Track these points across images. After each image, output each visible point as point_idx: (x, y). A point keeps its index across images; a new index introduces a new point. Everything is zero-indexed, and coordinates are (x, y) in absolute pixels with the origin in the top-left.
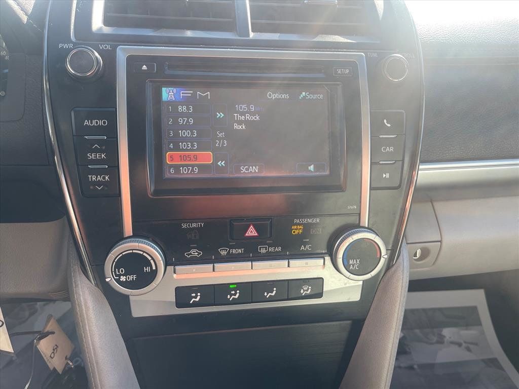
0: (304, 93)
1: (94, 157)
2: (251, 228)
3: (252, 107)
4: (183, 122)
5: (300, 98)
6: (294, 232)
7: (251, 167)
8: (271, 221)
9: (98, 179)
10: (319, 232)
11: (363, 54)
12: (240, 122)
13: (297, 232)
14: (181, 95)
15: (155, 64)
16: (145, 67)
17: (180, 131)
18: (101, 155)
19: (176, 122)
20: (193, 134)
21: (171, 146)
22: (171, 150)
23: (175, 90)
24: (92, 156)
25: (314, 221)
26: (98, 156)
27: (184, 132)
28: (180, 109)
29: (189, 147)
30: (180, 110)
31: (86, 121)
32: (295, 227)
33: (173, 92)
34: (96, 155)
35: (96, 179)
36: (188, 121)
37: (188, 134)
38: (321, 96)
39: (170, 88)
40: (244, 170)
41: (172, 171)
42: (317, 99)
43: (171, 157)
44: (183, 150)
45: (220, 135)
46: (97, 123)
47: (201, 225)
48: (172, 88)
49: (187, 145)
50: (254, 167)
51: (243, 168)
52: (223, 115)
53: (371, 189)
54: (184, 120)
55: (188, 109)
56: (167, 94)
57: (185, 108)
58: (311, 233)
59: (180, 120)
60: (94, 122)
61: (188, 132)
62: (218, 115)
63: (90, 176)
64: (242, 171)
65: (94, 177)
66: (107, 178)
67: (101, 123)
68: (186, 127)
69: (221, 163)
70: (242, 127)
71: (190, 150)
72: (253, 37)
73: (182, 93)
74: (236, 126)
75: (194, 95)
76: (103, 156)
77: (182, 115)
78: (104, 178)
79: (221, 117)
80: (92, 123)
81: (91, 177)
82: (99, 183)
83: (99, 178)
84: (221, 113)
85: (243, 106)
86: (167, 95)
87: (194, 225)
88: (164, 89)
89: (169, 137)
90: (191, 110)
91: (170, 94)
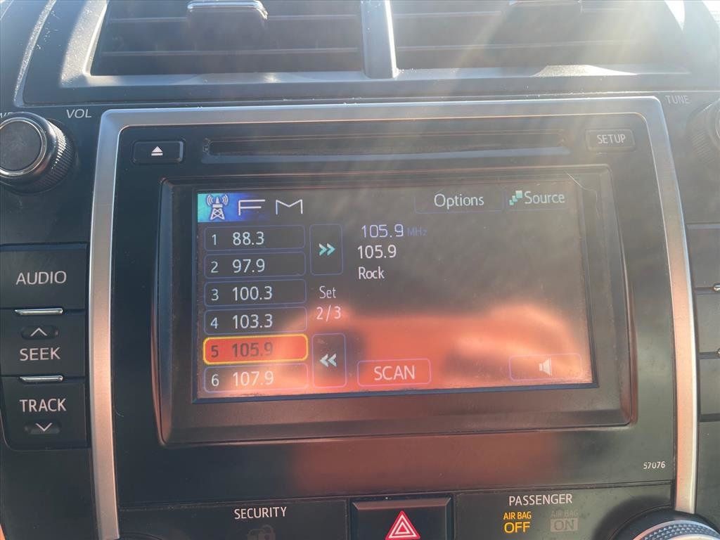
0: (519, 193)
1: (34, 357)
2: (402, 521)
3: (399, 228)
4: (243, 267)
5: (511, 204)
6: (509, 528)
7: (398, 367)
8: (452, 502)
9: (41, 407)
10: (572, 527)
11: (653, 97)
12: (371, 265)
13: (515, 528)
14: (240, 208)
15: (181, 143)
16: (157, 151)
17: (236, 289)
18: (49, 351)
19: (226, 268)
20: (263, 293)
21: (215, 323)
22: (213, 331)
23: (225, 198)
24: (29, 355)
25: (559, 501)
26: (42, 354)
27: (244, 292)
28: (235, 238)
29: (254, 324)
30: (237, 241)
31: (21, 274)
32: (512, 515)
33: (221, 203)
34: (39, 352)
35: (37, 407)
36: (253, 264)
37: (254, 295)
38: (561, 197)
39: (214, 195)
40: (382, 375)
41: (215, 382)
42: (551, 205)
43: (213, 348)
44: (240, 331)
45: (327, 294)
46: (44, 277)
47: (279, 511)
48: (220, 195)
49: (251, 319)
50: (406, 367)
51: (380, 371)
52: (332, 249)
53: (701, 418)
54: (244, 264)
55: (254, 238)
56: (208, 207)
57: (247, 236)
58: (553, 530)
59: (237, 266)
60: (38, 277)
61: (254, 291)
62: (321, 249)
63: (24, 401)
64: (378, 376)
65: (33, 403)
66: (60, 404)
67: (52, 277)
68: (247, 279)
69: (327, 360)
70: (376, 275)
71: (258, 331)
72: (398, 77)
73: (243, 204)
74: (362, 273)
75: (269, 206)
76: (53, 353)
77: (243, 252)
78: (54, 405)
79: (329, 253)
80: (32, 280)
81: (27, 404)
82: (44, 418)
83: (44, 406)
84: (329, 246)
85: (380, 228)
86: (209, 209)
87: (264, 512)
88: (201, 198)
89: (209, 302)
90: (260, 241)
91: (214, 206)
